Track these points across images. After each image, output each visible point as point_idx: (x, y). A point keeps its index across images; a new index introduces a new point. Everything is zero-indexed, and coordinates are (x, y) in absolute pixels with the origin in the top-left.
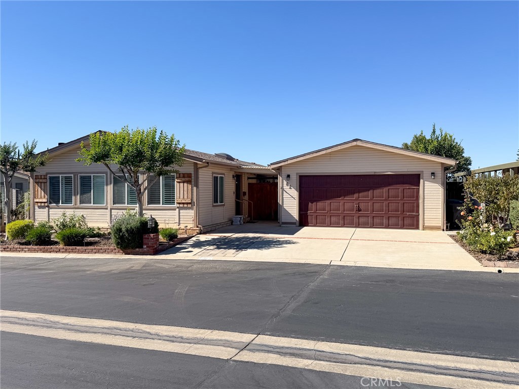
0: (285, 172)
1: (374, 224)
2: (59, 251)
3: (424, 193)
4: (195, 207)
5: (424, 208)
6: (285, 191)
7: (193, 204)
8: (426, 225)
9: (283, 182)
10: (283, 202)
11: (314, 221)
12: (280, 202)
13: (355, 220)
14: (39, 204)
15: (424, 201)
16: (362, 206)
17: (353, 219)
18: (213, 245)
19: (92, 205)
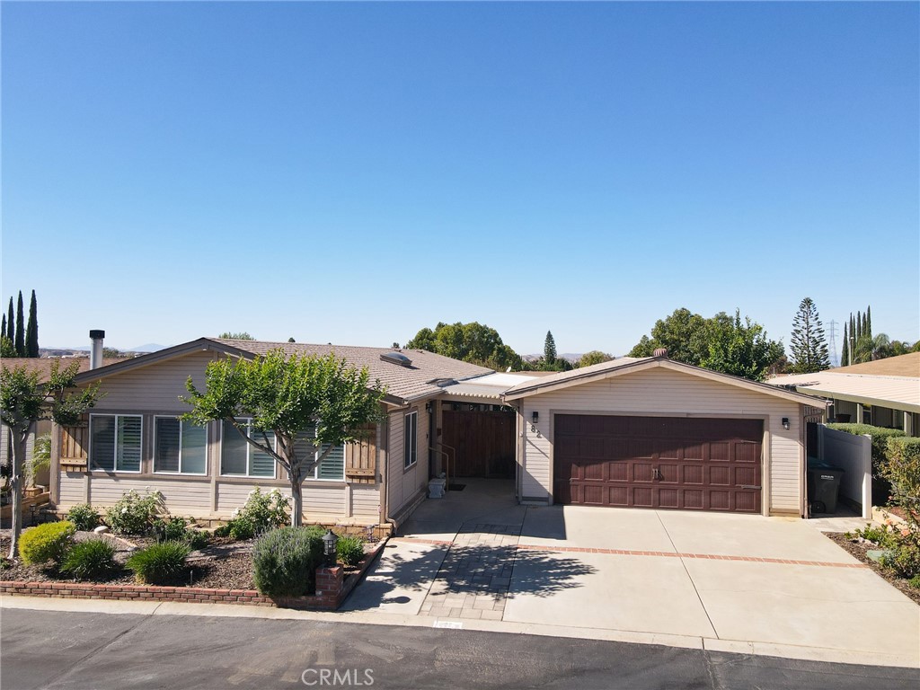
0: (529, 408)
1: (686, 503)
2: (136, 596)
3: (770, 453)
4: (382, 485)
5: (770, 478)
6: (529, 442)
7: (378, 479)
8: (774, 506)
9: (525, 425)
10: (524, 460)
11: (580, 496)
12: (519, 460)
13: (653, 495)
14: (70, 469)
15: (770, 466)
16: (666, 471)
17: (650, 494)
18: (437, 576)
19: (179, 473)
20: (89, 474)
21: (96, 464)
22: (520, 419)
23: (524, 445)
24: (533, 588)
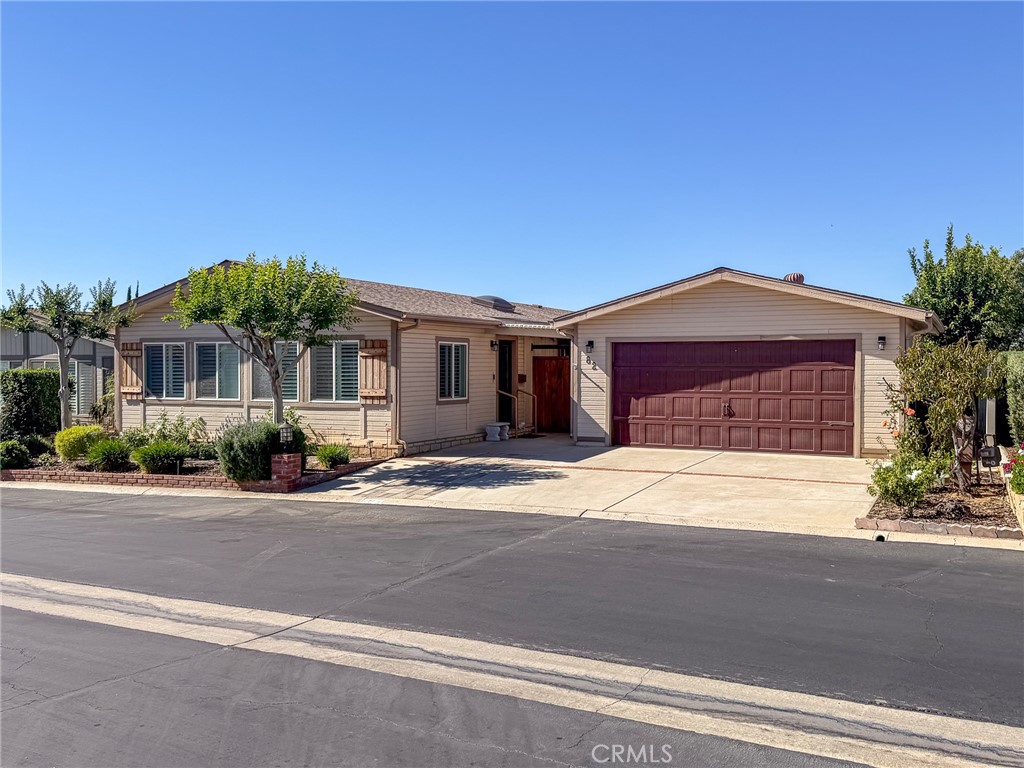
0: (583, 336)
3: (862, 381)
4: (393, 405)
5: (862, 412)
7: (389, 399)
8: (866, 446)
9: (579, 356)
10: (579, 396)
11: (641, 436)
12: (574, 395)
14: (129, 397)
15: (862, 397)
17: (719, 433)
18: (405, 477)
19: (217, 399)
20: (143, 401)
22: (574, 349)
23: (579, 379)
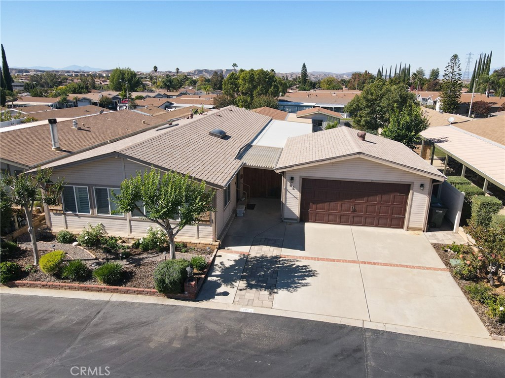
1: (367, 223)
4: (213, 225)
6: (289, 192)
7: (211, 221)
8: (410, 226)
9: (286, 183)
10: (286, 201)
11: (313, 218)
12: (283, 200)
13: (350, 219)
15: (411, 207)
16: (357, 208)
18: (242, 278)
19: (110, 215)
20: (64, 214)
21: (67, 209)
22: (284, 180)
23: (286, 193)
24: (287, 286)
